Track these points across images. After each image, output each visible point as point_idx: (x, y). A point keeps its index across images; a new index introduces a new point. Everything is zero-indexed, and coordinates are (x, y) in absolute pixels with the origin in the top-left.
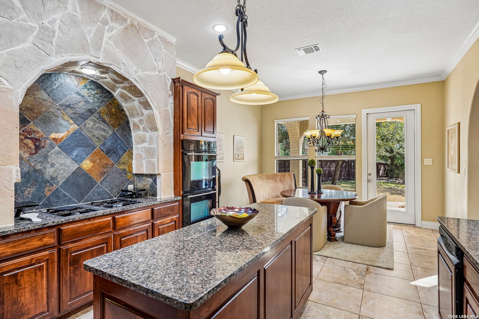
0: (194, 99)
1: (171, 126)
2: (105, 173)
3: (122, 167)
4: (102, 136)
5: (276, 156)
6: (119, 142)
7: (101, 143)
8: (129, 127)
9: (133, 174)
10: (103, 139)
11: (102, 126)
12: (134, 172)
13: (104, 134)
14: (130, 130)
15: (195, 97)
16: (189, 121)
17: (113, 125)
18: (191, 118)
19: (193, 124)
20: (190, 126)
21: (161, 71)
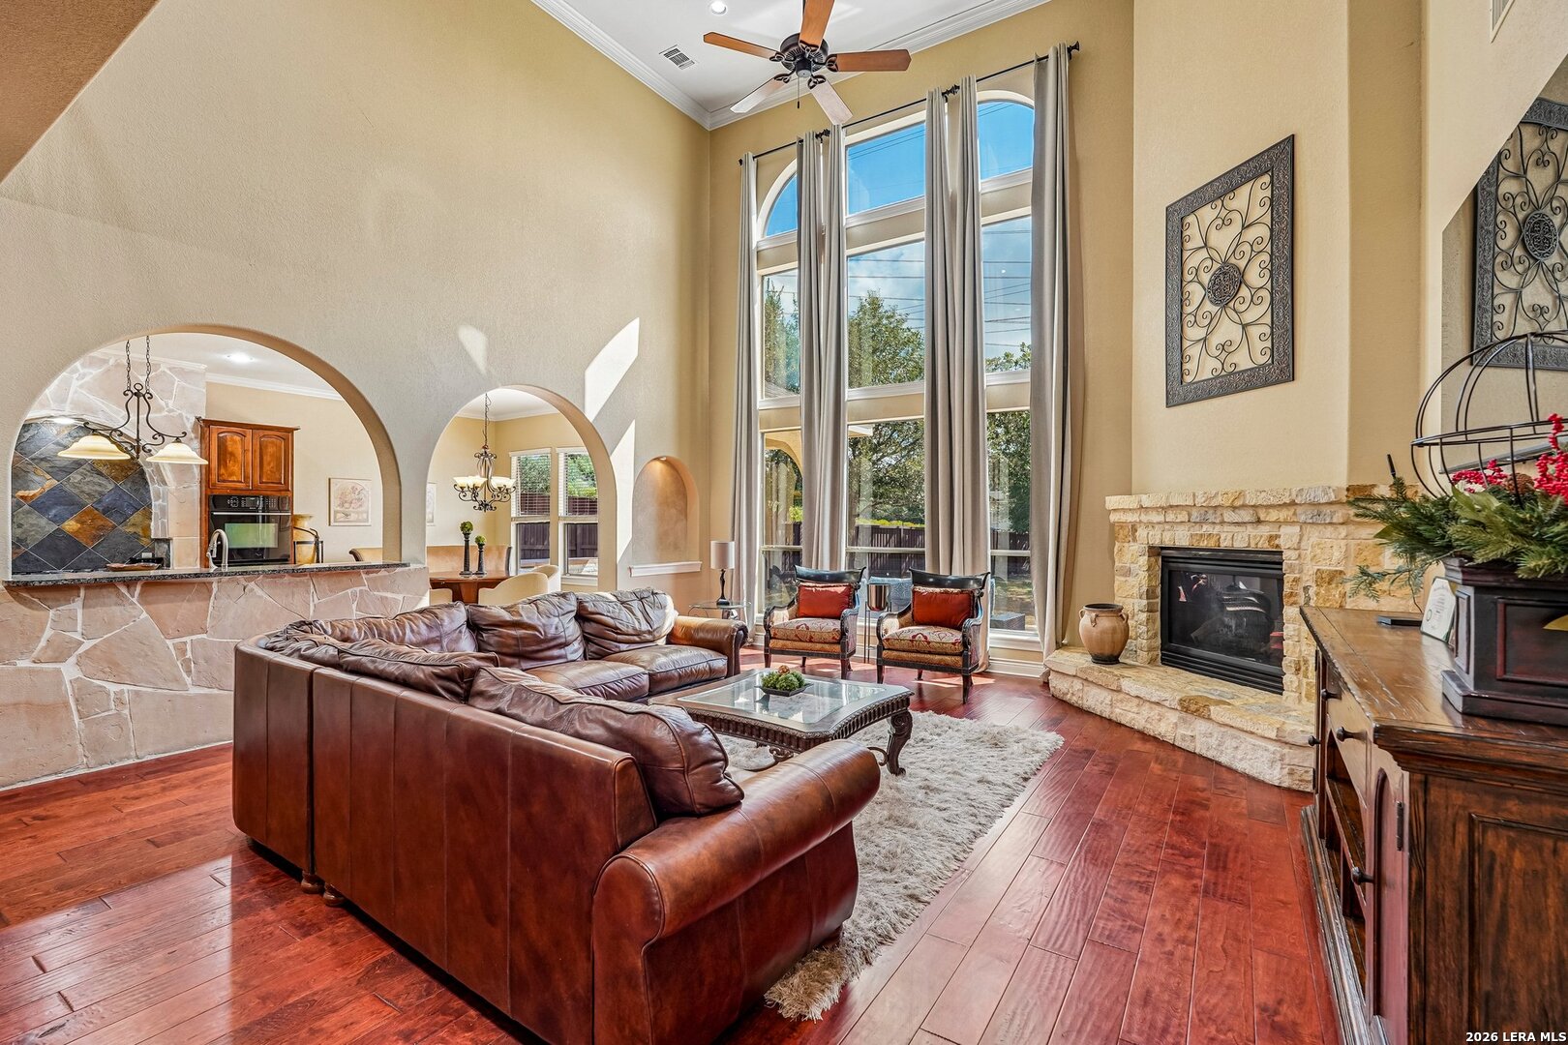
0: (235, 442)
1: (194, 477)
2: (101, 536)
3: (132, 530)
4: (96, 491)
5: (513, 515)
6: (126, 498)
7: (95, 500)
8: (145, 479)
9: (153, 540)
10: (97, 496)
11: (96, 480)
12: (152, 537)
13: (99, 489)
14: (147, 482)
15: (237, 438)
16: (222, 471)
17: (115, 478)
18: (226, 466)
19: (231, 474)
20: (225, 477)
21: (173, 411)
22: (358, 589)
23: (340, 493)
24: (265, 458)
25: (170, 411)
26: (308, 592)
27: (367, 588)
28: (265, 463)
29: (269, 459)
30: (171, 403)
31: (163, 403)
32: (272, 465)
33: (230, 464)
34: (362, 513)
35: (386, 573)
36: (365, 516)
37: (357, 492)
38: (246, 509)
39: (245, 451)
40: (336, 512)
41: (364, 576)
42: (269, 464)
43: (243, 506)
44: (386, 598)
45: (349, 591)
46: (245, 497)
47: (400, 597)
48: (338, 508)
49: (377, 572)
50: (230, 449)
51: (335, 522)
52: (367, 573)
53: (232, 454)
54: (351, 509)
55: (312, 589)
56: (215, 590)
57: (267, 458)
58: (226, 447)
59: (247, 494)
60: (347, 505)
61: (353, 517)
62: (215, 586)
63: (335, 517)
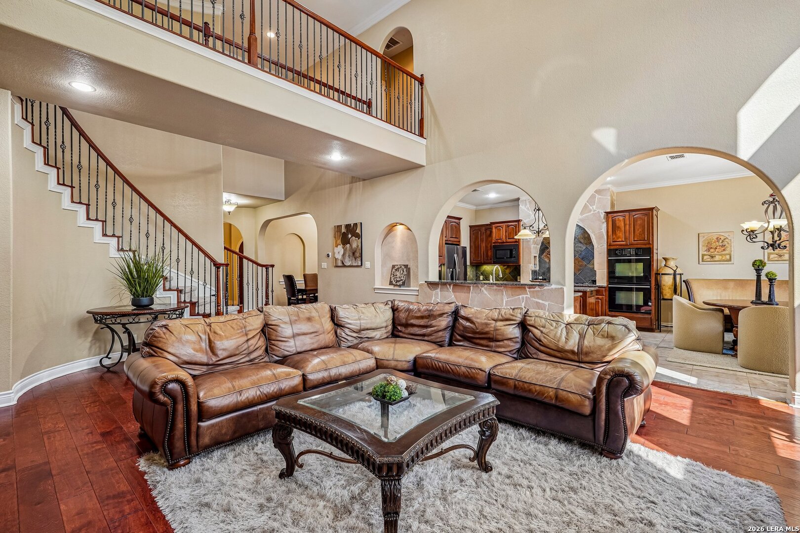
0: (620, 221)
4: (579, 250)
6: (590, 252)
10: (580, 252)
11: (579, 245)
15: (621, 218)
16: (614, 236)
17: (586, 244)
18: (616, 234)
19: (618, 238)
20: (616, 240)
21: (595, 210)
22: (525, 296)
23: (707, 242)
24: (636, 227)
25: (594, 211)
26: (503, 294)
27: (529, 296)
28: (636, 230)
29: (638, 227)
30: (594, 207)
31: (591, 208)
32: (640, 230)
33: (618, 233)
34: (725, 255)
35: (539, 289)
36: (728, 257)
37: (721, 241)
38: (625, 255)
39: (625, 225)
40: (703, 255)
41: (528, 290)
42: (638, 230)
43: (624, 254)
44: (539, 302)
45: (520, 296)
46: (625, 249)
47: (547, 303)
48: (705, 253)
49: (534, 288)
50: (617, 225)
51: (703, 261)
52: (529, 288)
53: (619, 227)
54: (716, 253)
55: (505, 294)
56: (472, 289)
57: (637, 227)
58: (616, 224)
59: (627, 247)
60: (712, 250)
61: (717, 258)
62: (471, 288)
63: (703, 259)
